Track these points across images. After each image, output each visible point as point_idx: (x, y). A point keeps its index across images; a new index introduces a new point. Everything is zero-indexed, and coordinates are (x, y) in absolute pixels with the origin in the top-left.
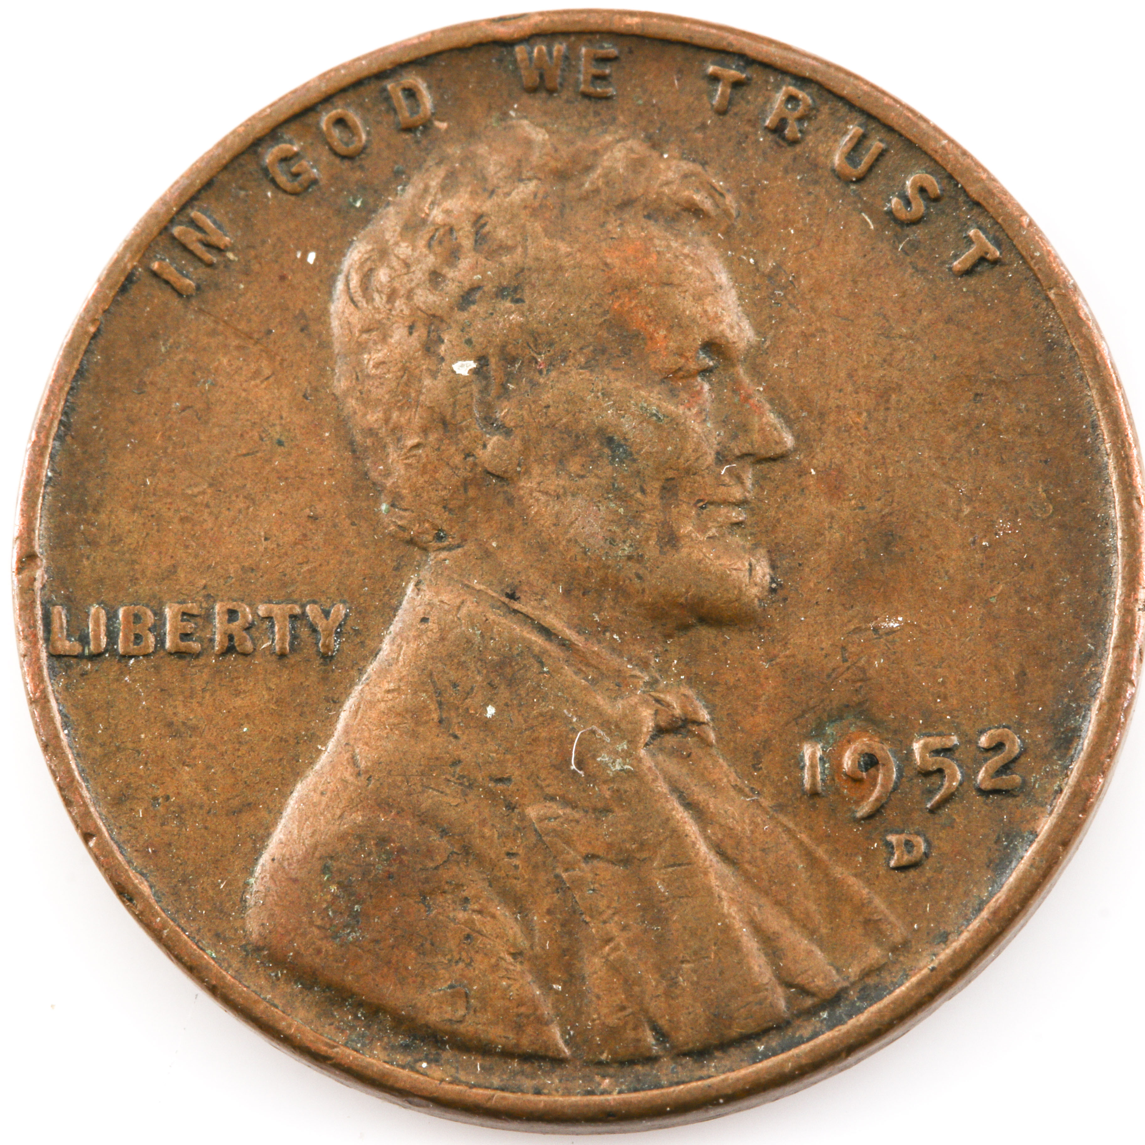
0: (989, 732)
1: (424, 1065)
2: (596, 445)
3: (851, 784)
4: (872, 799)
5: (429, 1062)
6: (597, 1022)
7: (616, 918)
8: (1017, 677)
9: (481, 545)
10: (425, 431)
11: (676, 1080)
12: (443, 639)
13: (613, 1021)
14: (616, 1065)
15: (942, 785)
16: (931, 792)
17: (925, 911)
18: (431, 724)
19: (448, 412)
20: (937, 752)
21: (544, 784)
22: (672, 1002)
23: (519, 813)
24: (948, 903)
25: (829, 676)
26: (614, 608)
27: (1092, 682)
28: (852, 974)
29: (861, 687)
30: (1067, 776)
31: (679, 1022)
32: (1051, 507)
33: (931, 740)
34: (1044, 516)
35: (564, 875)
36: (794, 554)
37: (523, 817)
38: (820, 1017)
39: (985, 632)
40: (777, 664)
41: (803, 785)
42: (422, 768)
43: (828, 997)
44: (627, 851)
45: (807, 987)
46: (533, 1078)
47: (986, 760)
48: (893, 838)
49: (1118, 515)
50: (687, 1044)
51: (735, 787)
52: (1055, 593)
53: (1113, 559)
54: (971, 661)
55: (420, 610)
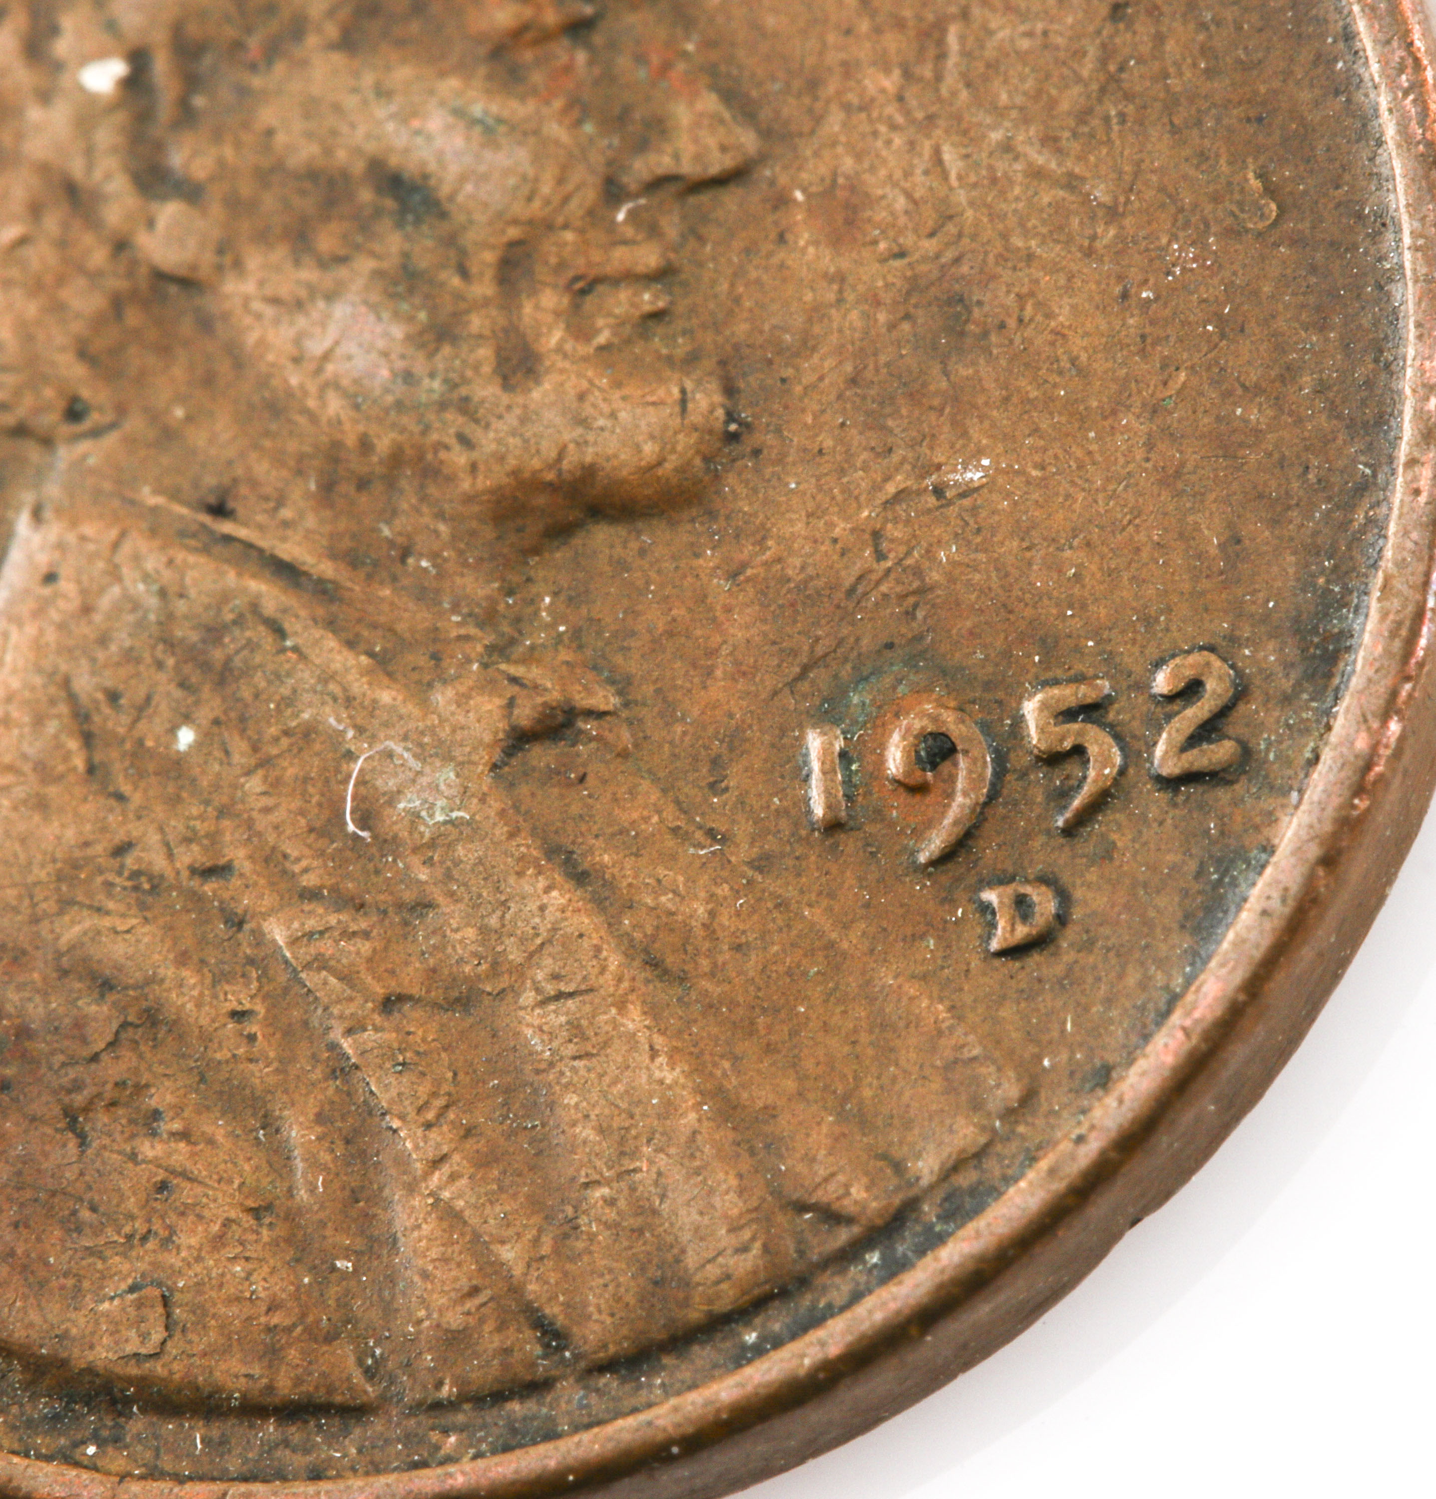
0: (1172, 664)
1: (91, 1450)
2: (366, 195)
3: (903, 795)
4: (948, 821)
5: (100, 1443)
6: (427, 1324)
7: (451, 1115)
8: (1222, 546)
9: (154, 417)
10: (35, 210)
11: (586, 1420)
12: (87, 610)
13: (454, 1319)
14: (467, 1407)
15: (1085, 778)
16: (1063, 795)
17: (1063, 1030)
18: (72, 778)
19: (77, 168)
20: (1069, 715)
21: (297, 869)
22: (569, 1266)
23: (253, 931)
24: (1109, 1009)
25: (851, 591)
26: (418, 511)
27: (1370, 537)
28: (926, 1171)
29: (916, 606)
30: (1329, 728)
31: (585, 1304)
32: (1273, 206)
33: (1056, 691)
34: (1261, 226)
35: (347, 1045)
36: (770, 362)
37: (259, 938)
38: (865, 1262)
39: (1155, 467)
40: (748, 580)
41: (809, 812)
42: (59, 865)
43: (879, 1222)
44: (467, 979)
45: (835, 1206)
46: (306, 1452)
47: (1169, 717)
48: (990, 896)
49: (1403, 202)
50: (605, 1346)
51: (675, 831)
52: (1290, 373)
53: (1396, 291)
54: (1131, 528)
55: (43, 559)
